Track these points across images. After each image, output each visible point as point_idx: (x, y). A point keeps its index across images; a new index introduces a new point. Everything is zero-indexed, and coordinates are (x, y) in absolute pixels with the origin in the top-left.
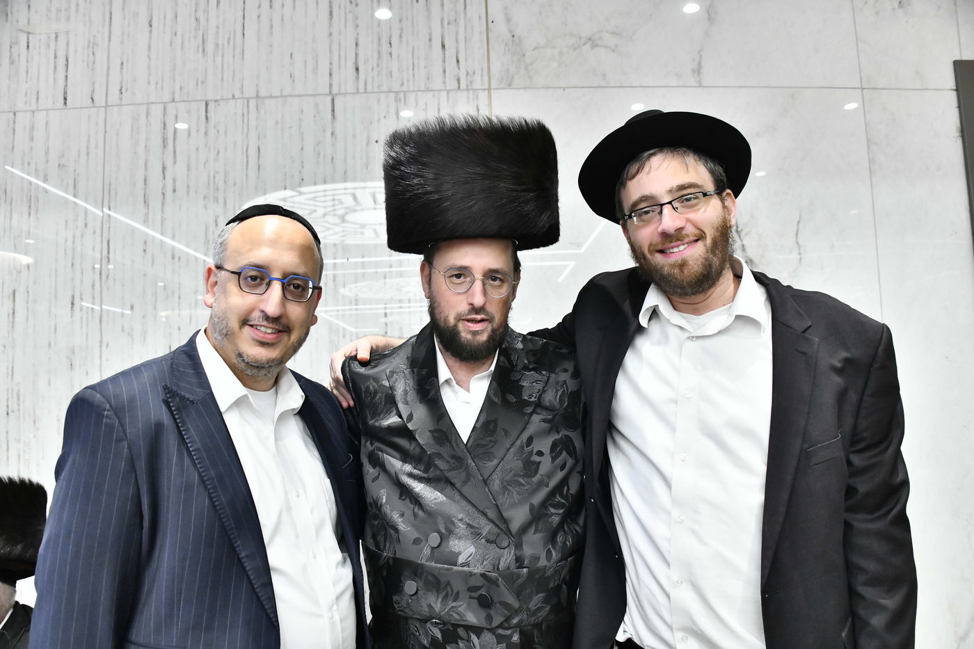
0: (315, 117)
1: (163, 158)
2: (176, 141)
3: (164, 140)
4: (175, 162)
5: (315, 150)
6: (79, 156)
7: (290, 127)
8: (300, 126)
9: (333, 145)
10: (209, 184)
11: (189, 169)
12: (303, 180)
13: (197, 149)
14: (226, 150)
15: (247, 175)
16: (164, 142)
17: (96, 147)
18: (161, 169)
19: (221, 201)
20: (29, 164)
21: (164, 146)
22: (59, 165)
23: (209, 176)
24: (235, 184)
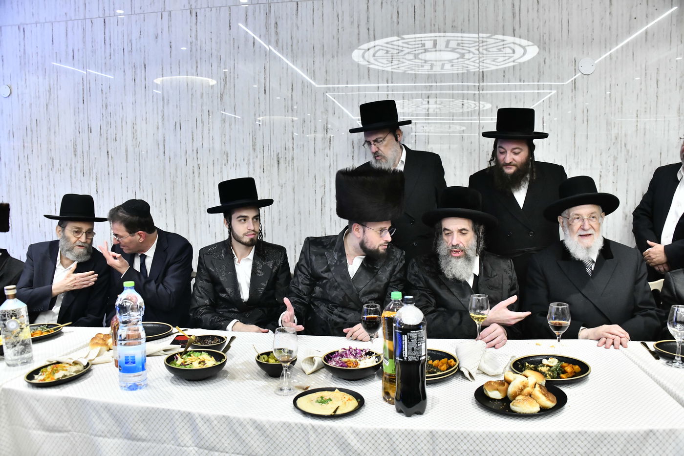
0: (600, 3)
1: (513, 24)
2: (521, 15)
3: (514, 14)
4: (520, 27)
5: (600, 22)
6: (464, 21)
7: (586, 9)
8: (592, 8)
9: (611, 20)
10: (540, 40)
11: (528, 31)
12: (593, 39)
13: (533, 20)
14: (549, 20)
15: (562, 36)
16: (513, 15)
17: (474, 16)
18: (512, 30)
19: (547, 49)
20: (434, 25)
21: (514, 17)
22: (452, 26)
23: (540, 35)
24: (555, 41)
